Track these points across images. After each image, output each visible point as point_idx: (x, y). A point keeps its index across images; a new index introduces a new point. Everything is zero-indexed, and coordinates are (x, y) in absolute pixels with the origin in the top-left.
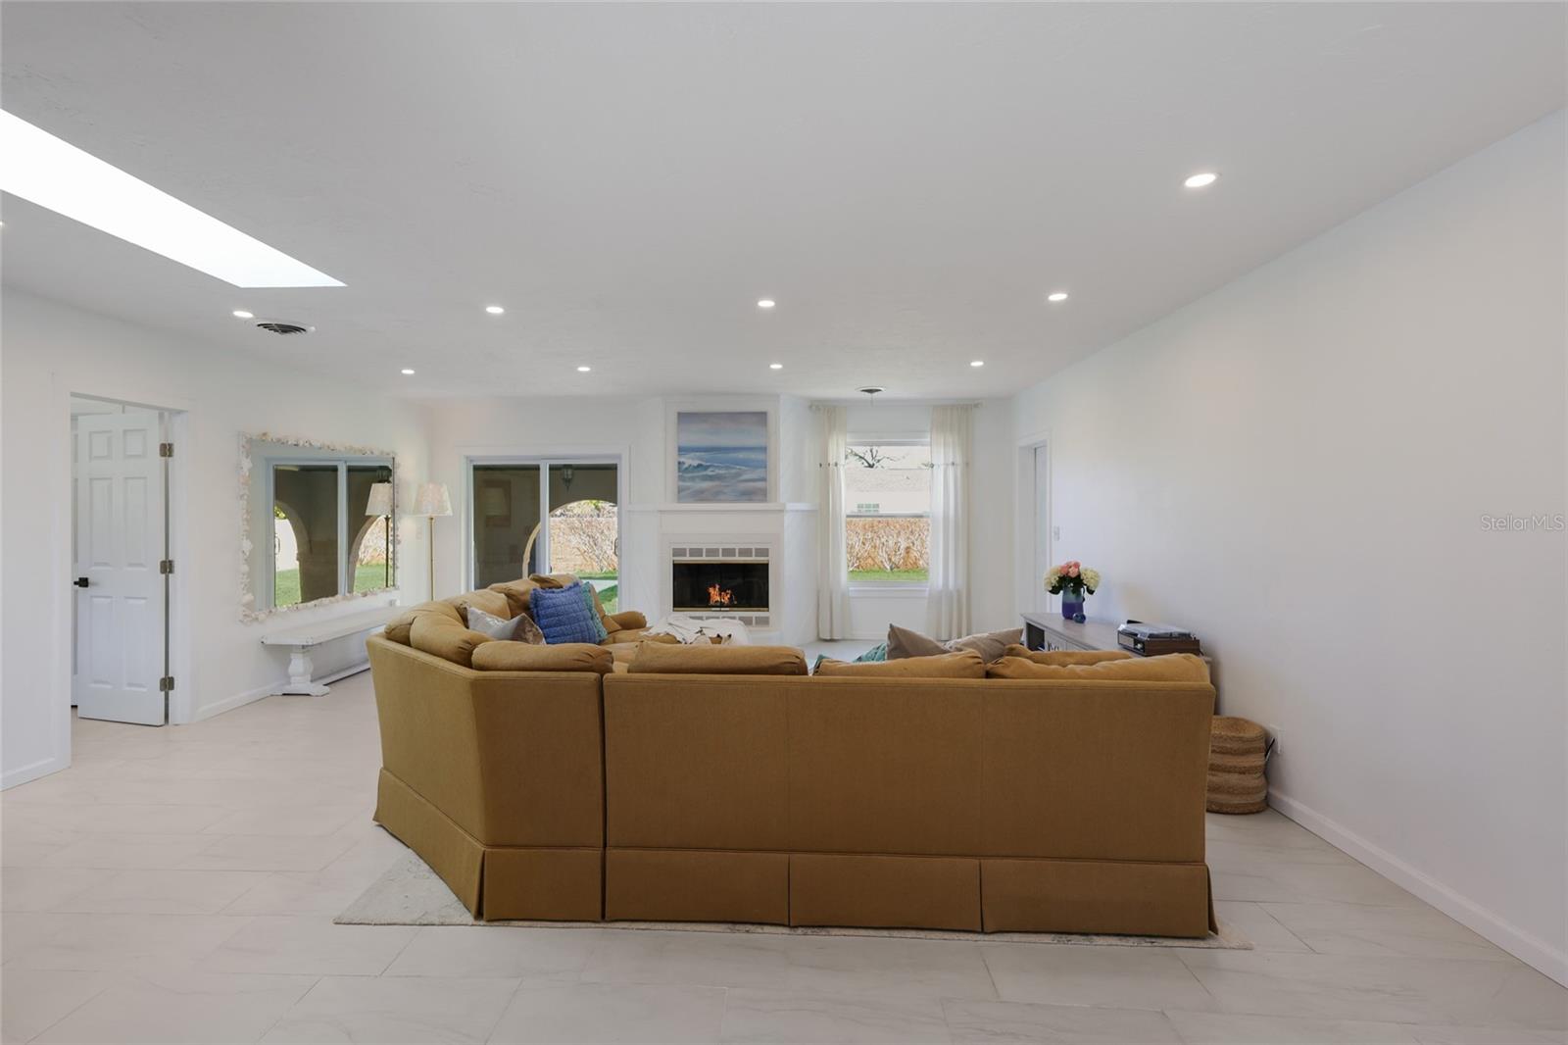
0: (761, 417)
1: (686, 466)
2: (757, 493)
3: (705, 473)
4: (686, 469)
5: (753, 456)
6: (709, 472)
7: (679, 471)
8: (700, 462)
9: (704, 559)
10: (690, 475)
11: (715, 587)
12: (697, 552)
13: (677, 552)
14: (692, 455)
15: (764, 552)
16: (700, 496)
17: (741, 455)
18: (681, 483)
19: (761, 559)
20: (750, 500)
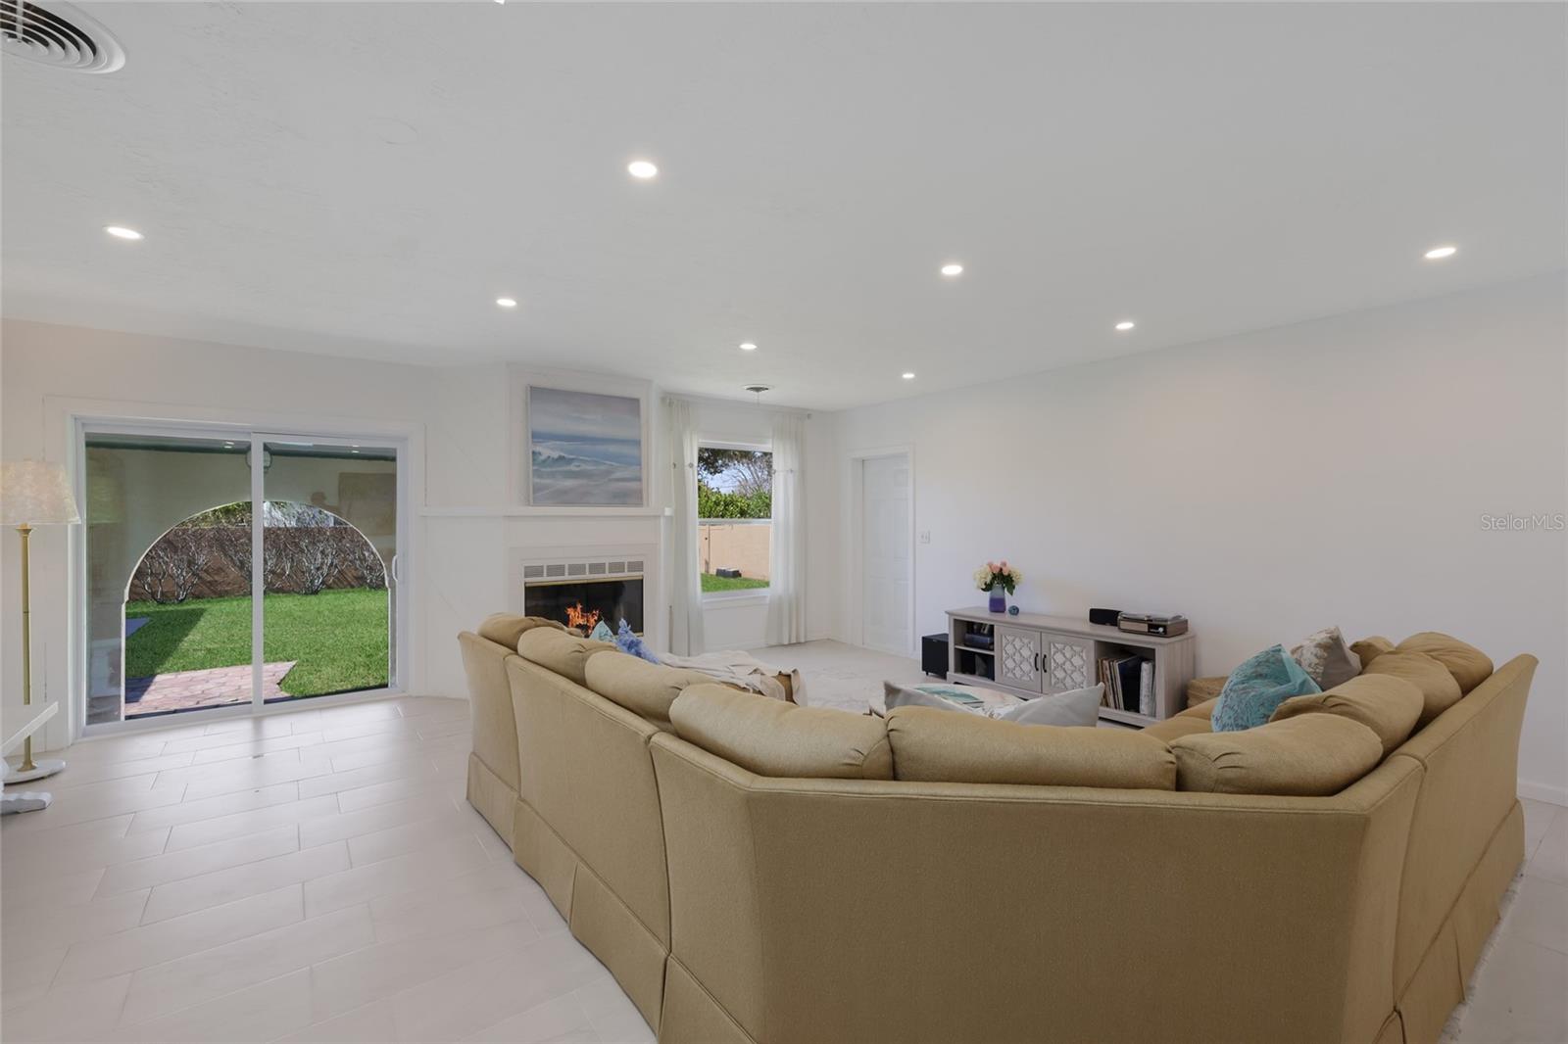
0: (633, 404)
1: (542, 458)
2: (630, 495)
3: (568, 468)
4: (544, 461)
5: (626, 450)
6: (572, 467)
7: (534, 465)
8: (563, 454)
9: (567, 578)
10: (549, 470)
11: (575, 607)
12: (557, 570)
13: (530, 571)
14: (550, 443)
15: (638, 566)
16: (562, 498)
17: (612, 449)
18: (538, 480)
19: (635, 575)
20: (624, 504)
